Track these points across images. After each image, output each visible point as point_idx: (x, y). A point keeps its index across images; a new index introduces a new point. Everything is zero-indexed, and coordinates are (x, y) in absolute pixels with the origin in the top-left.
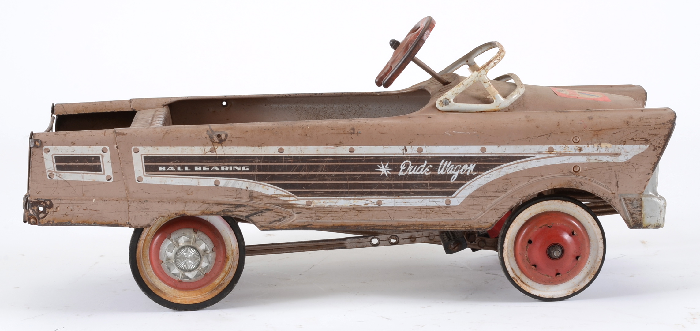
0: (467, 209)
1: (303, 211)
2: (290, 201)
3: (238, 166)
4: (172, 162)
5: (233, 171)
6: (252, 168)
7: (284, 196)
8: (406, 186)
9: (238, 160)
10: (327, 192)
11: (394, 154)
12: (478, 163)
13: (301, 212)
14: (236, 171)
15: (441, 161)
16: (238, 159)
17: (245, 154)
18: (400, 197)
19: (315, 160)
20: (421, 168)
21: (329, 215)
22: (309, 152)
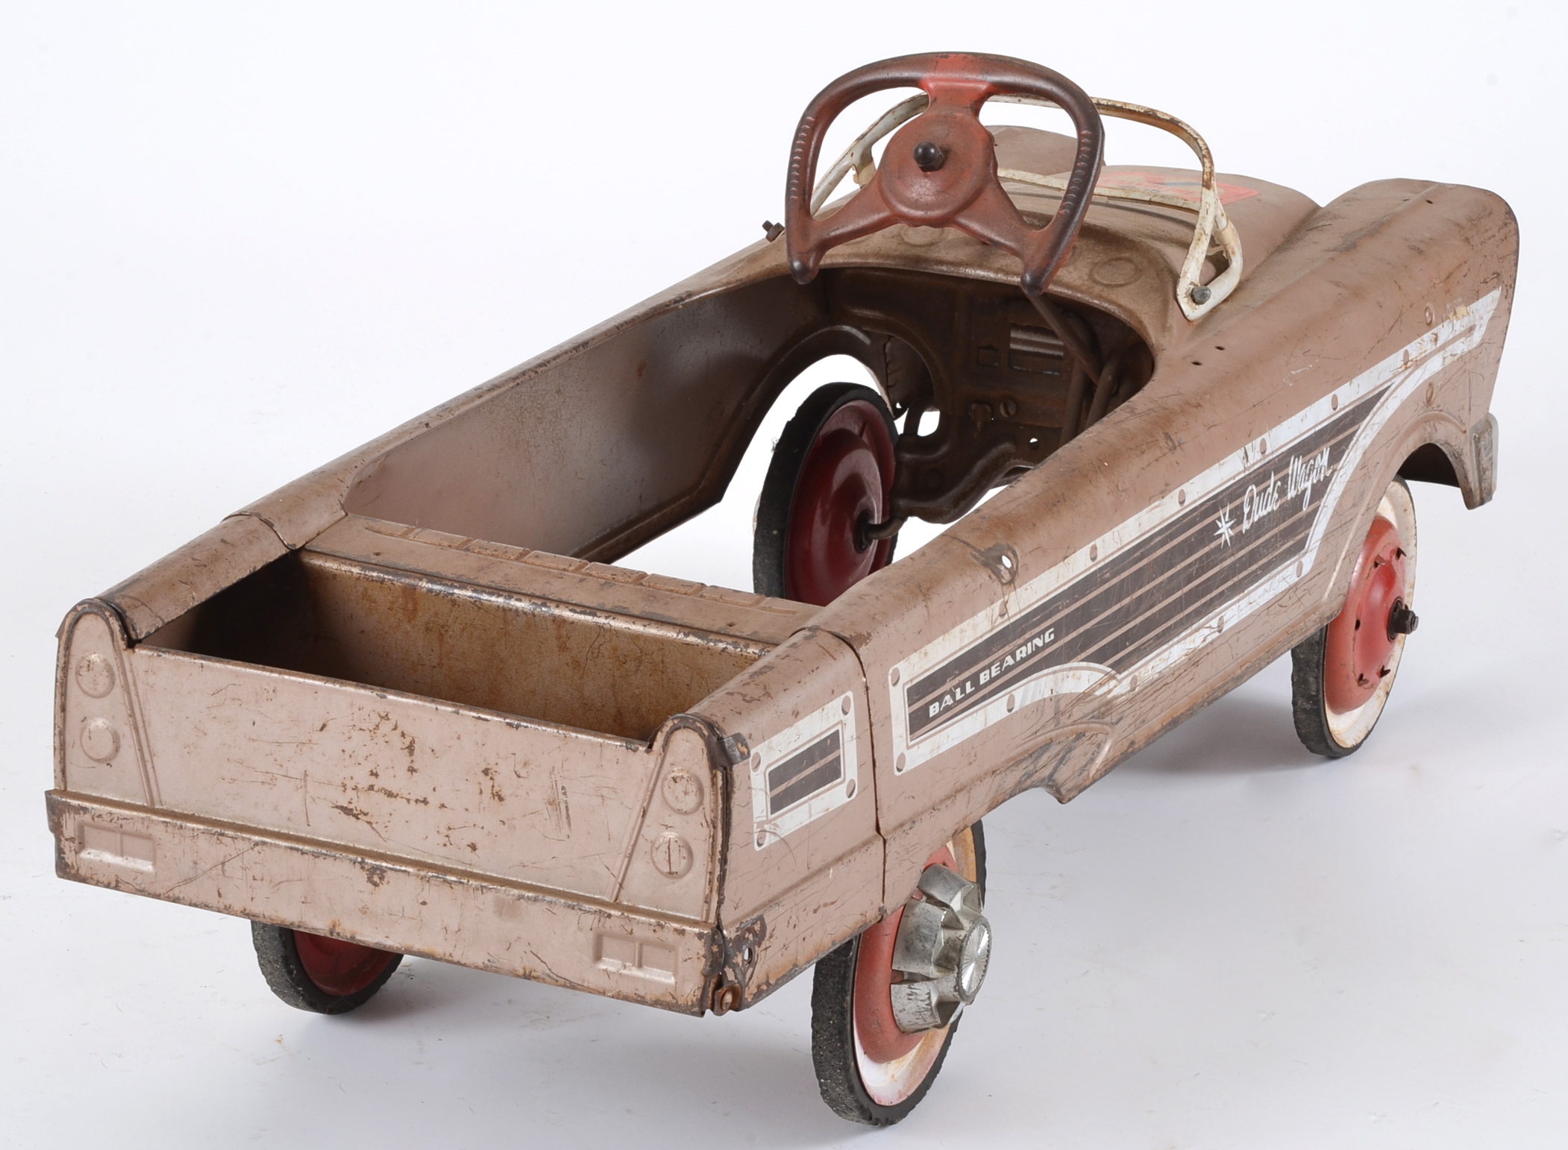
0: (1319, 574)
1: (1124, 711)
2: (1109, 691)
3: (1038, 635)
4: (948, 680)
5: (1033, 654)
6: (1060, 629)
7: (1101, 685)
8: (1252, 557)
9: (1039, 617)
10: (1158, 637)
11: (1234, 478)
12: (1333, 442)
13: (1120, 716)
14: (1038, 650)
15: (1289, 462)
16: (1039, 615)
17: (1047, 595)
18: (1246, 592)
19: (1138, 554)
20: (1269, 494)
21: (1158, 699)
22: (1130, 536)
